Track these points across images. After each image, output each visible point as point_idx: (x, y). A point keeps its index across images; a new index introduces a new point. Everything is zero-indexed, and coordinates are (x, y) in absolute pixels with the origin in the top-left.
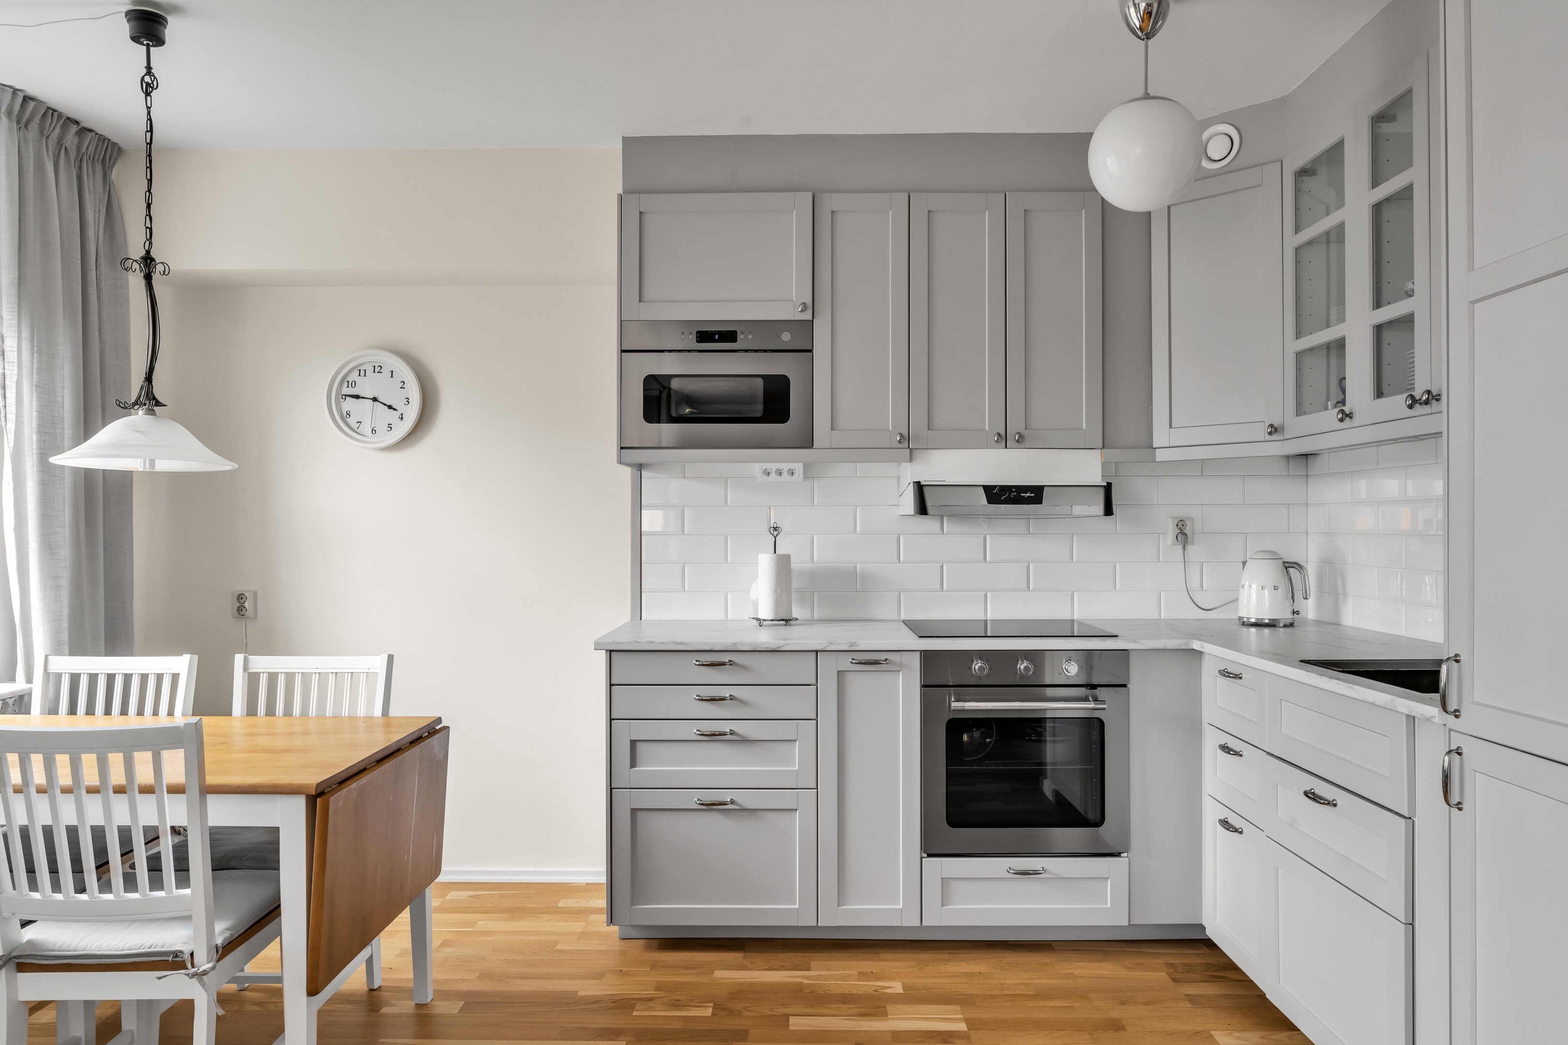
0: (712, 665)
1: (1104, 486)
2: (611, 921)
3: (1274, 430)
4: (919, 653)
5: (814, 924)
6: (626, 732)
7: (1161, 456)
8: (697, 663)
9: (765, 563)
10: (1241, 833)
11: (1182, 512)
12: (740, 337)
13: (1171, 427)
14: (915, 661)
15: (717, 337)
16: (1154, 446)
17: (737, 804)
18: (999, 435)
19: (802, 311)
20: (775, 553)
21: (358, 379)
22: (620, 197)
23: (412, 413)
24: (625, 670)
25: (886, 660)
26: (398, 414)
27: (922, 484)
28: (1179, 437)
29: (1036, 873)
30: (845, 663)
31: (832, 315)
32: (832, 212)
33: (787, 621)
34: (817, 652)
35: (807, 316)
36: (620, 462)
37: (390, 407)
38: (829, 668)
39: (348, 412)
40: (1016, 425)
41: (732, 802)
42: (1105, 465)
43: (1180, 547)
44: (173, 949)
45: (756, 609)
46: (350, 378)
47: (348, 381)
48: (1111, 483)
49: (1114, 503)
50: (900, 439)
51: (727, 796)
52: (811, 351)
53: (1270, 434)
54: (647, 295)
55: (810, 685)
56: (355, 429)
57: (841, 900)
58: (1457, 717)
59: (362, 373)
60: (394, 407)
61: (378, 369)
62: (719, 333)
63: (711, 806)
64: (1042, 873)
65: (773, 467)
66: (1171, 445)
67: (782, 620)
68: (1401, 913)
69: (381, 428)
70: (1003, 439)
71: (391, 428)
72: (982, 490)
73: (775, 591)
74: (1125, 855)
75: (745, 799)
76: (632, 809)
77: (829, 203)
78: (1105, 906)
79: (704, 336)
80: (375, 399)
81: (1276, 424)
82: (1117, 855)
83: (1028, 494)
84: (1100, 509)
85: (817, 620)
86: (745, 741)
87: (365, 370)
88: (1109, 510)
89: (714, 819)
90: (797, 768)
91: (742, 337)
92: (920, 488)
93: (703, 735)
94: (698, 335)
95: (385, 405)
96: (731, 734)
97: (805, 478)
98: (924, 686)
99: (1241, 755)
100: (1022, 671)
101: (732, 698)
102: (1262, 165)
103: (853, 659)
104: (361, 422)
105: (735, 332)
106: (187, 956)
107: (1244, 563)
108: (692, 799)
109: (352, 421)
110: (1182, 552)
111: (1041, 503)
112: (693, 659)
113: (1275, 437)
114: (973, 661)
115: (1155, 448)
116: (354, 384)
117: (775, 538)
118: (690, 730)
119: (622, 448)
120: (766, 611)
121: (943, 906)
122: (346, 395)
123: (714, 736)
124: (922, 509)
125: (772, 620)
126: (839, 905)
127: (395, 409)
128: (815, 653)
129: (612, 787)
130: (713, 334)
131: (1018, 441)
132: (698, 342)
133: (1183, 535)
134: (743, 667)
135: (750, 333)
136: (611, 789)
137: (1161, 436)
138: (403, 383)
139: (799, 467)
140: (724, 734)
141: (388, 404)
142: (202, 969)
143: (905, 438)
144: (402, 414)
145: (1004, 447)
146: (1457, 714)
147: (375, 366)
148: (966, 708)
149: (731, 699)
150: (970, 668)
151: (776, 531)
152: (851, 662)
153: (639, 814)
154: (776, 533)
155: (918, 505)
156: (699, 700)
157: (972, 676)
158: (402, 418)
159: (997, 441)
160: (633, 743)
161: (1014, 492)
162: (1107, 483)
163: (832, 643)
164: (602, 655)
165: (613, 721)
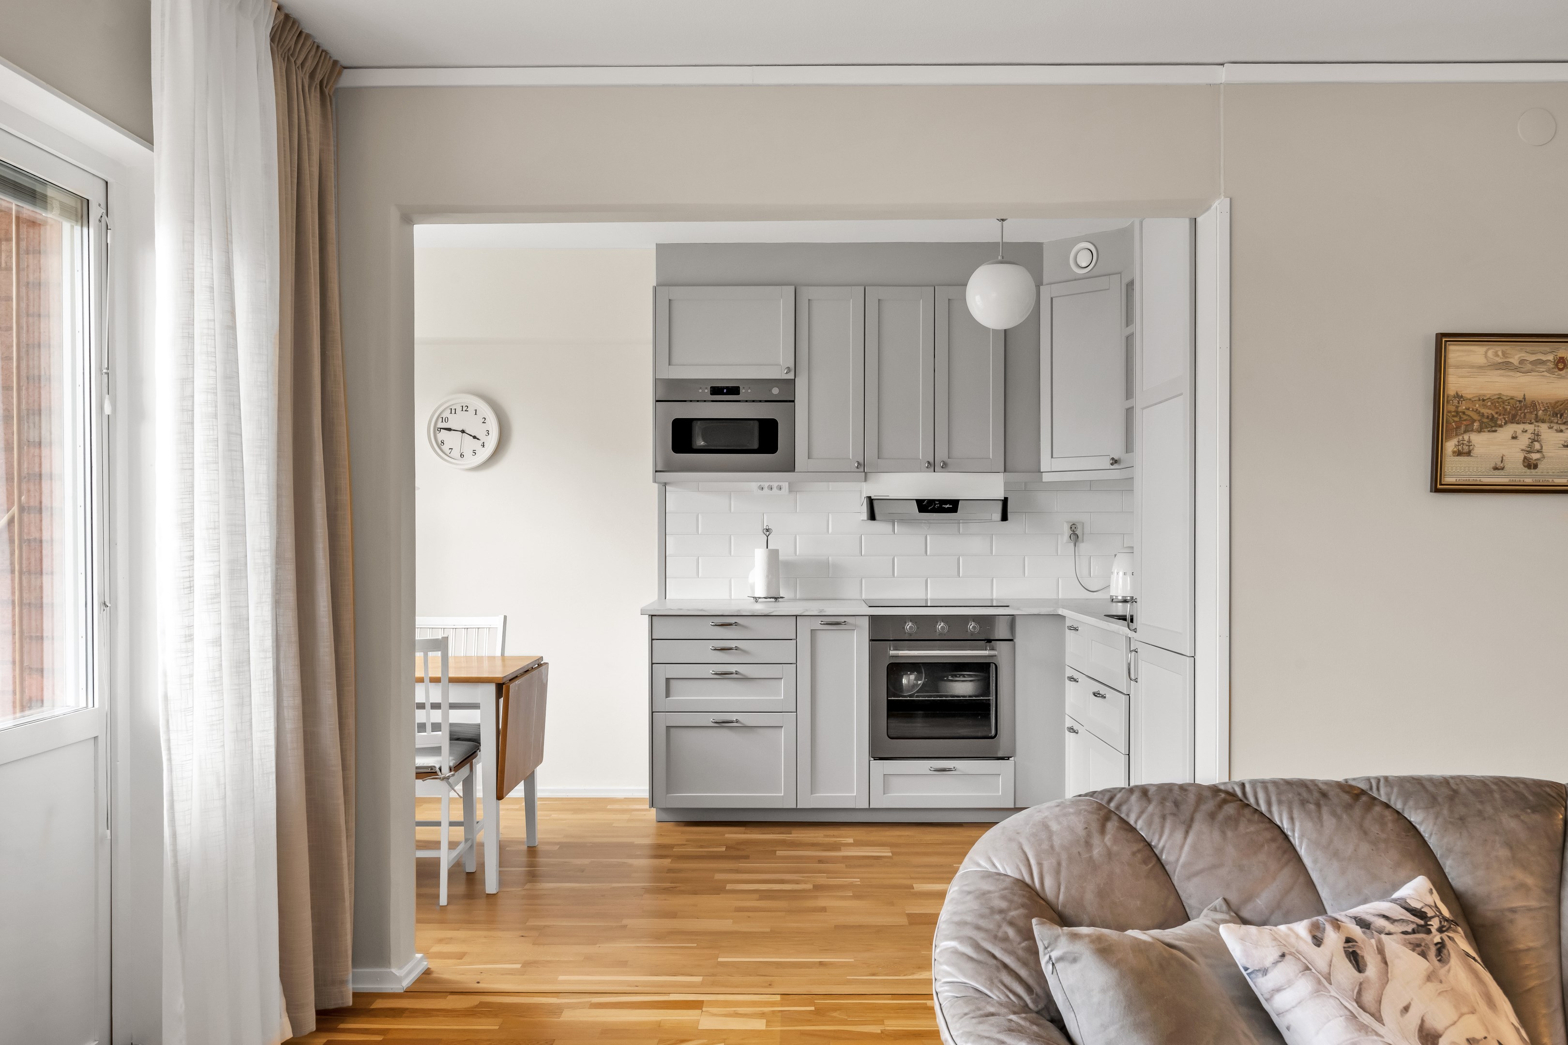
0: (723, 625)
1: (1002, 500)
2: (652, 805)
3: (1115, 461)
4: (868, 617)
5: (795, 807)
6: (663, 673)
7: (1046, 478)
8: (713, 624)
9: (760, 556)
10: (1077, 733)
11: (1074, 518)
12: (742, 391)
13: (1052, 457)
14: (865, 623)
15: (725, 391)
16: (1041, 471)
17: (741, 723)
18: (929, 463)
19: (787, 373)
20: (767, 548)
21: (450, 416)
22: (655, 289)
23: (492, 442)
24: (663, 629)
25: (845, 622)
26: (480, 442)
27: (872, 498)
28: (1057, 465)
29: (950, 770)
30: (816, 624)
31: (809, 374)
32: (809, 300)
33: (776, 598)
34: (796, 616)
35: (791, 376)
36: (655, 481)
37: (475, 437)
38: (805, 627)
39: (442, 441)
40: (942, 455)
41: (737, 721)
42: (1006, 484)
43: (1072, 545)
44: (430, 765)
45: (753, 591)
46: (444, 416)
47: (442, 418)
48: (1007, 498)
49: (1009, 511)
50: (858, 466)
51: (733, 716)
52: (793, 401)
53: (1112, 464)
54: (675, 360)
55: (791, 640)
56: (448, 454)
57: (813, 790)
58: (1135, 632)
59: (453, 411)
60: (478, 437)
61: (465, 408)
62: (727, 388)
63: (722, 724)
64: (952, 770)
65: (766, 485)
66: (1052, 470)
67: (773, 598)
68: (1123, 749)
69: (468, 453)
70: (932, 466)
71: (475, 453)
72: (915, 501)
73: (767, 576)
74: (1012, 758)
75: (745, 719)
76: (667, 727)
77: (806, 293)
78: (999, 794)
79: (716, 391)
80: (463, 432)
81: (1116, 458)
82: (1008, 758)
83: (948, 506)
84: (998, 515)
85: (799, 599)
86: (746, 679)
87: (455, 409)
88: (1004, 517)
89: (724, 735)
90: (783, 698)
91: (744, 391)
92: (871, 501)
93: (716, 674)
94: (712, 389)
95: (471, 435)
96: (736, 674)
97: (790, 491)
98: (871, 640)
99: (1078, 682)
100: (940, 629)
101: (737, 648)
102: (1110, 275)
103: (822, 621)
104: (452, 449)
105: (739, 387)
106: (437, 769)
107: (1115, 555)
108: (708, 720)
109: (445, 448)
110: (1074, 548)
111: (956, 512)
112: (710, 621)
113: (1116, 466)
114: (906, 623)
115: (1042, 472)
116: (446, 420)
117: (767, 537)
118: (709, 671)
119: (656, 471)
120: (760, 592)
121: (884, 794)
122: (441, 428)
123: (723, 675)
124: (872, 516)
125: (765, 598)
126: (812, 794)
127: (478, 439)
128: (795, 617)
129: (653, 711)
130: (721, 389)
131: (942, 467)
132: (711, 394)
133: (1075, 536)
134: (745, 627)
135: (749, 388)
136: (652, 713)
137: (1046, 464)
138: (484, 419)
139: (785, 485)
140: (732, 673)
141: (473, 435)
142: (447, 776)
143: (861, 465)
144: (484, 443)
145: (933, 471)
146: (1135, 631)
147: (462, 406)
148: (900, 655)
149: (736, 650)
150: (904, 628)
151: (768, 531)
152: (821, 624)
153: (672, 730)
154: (768, 533)
155: (869, 515)
156: (714, 650)
157: (905, 633)
158: (484, 446)
159: (927, 467)
160: (668, 680)
161: (937, 504)
162: (1005, 498)
163: (807, 610)
164: (646, 619)
165: (653, 665)
